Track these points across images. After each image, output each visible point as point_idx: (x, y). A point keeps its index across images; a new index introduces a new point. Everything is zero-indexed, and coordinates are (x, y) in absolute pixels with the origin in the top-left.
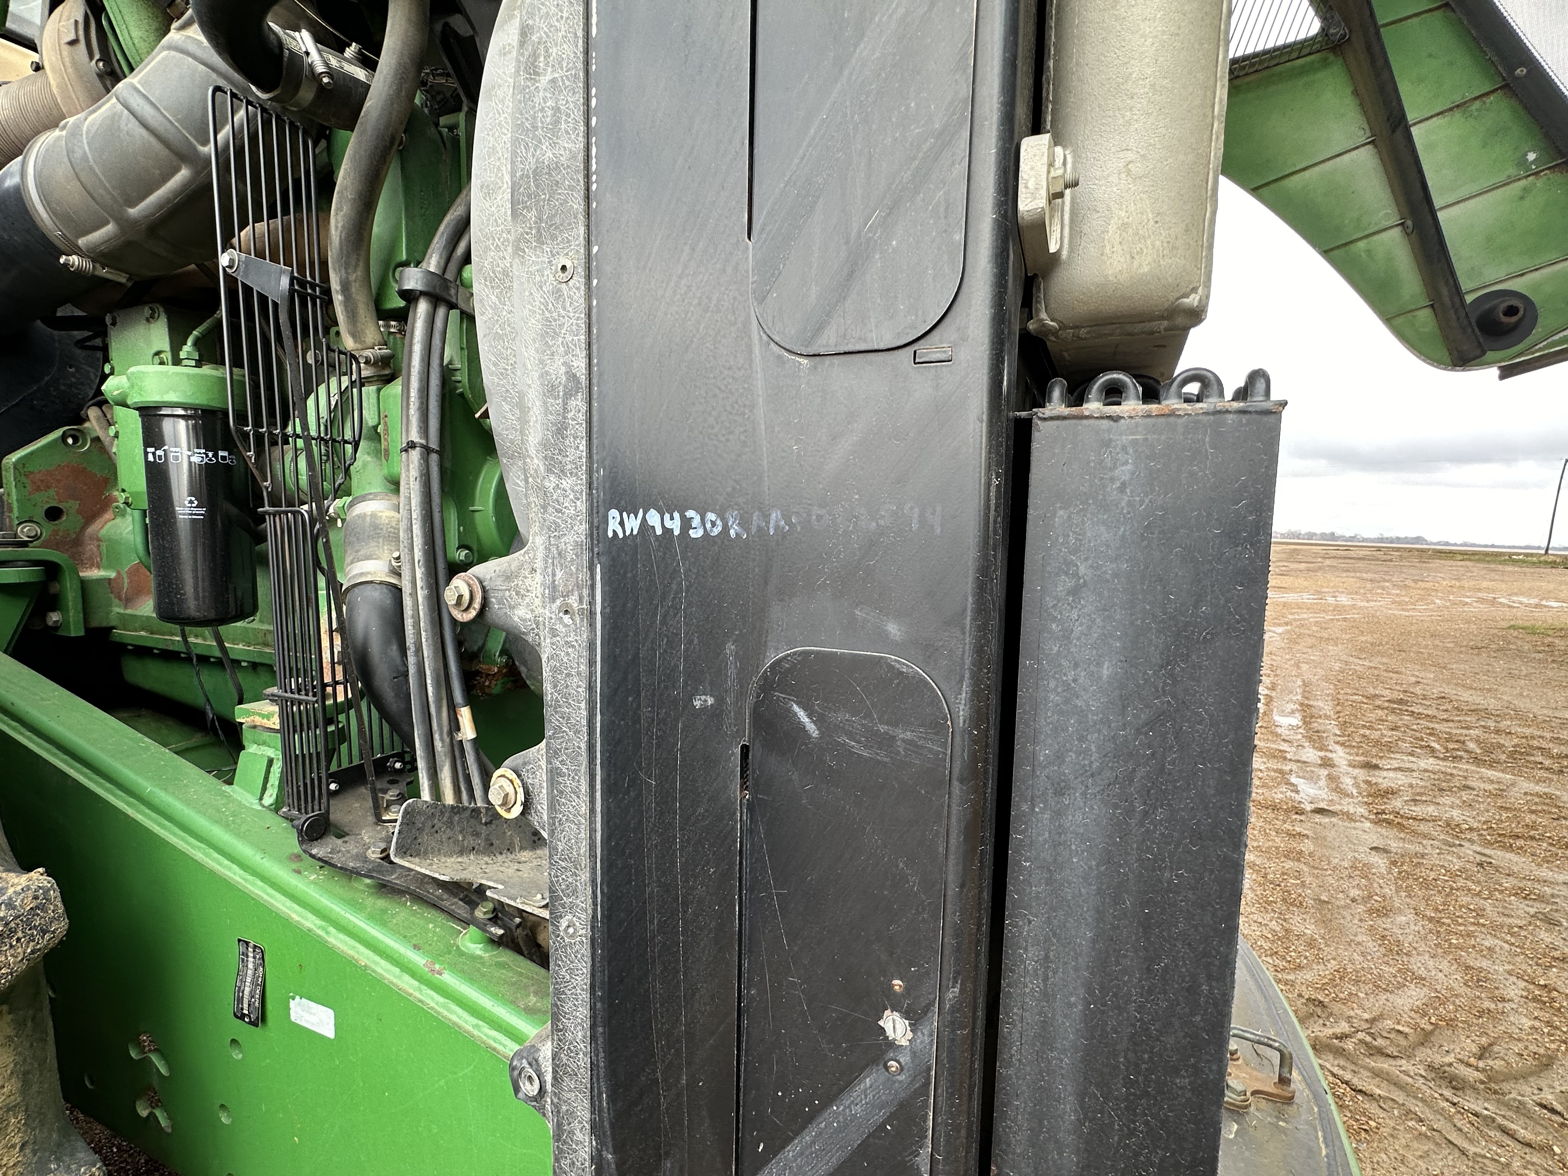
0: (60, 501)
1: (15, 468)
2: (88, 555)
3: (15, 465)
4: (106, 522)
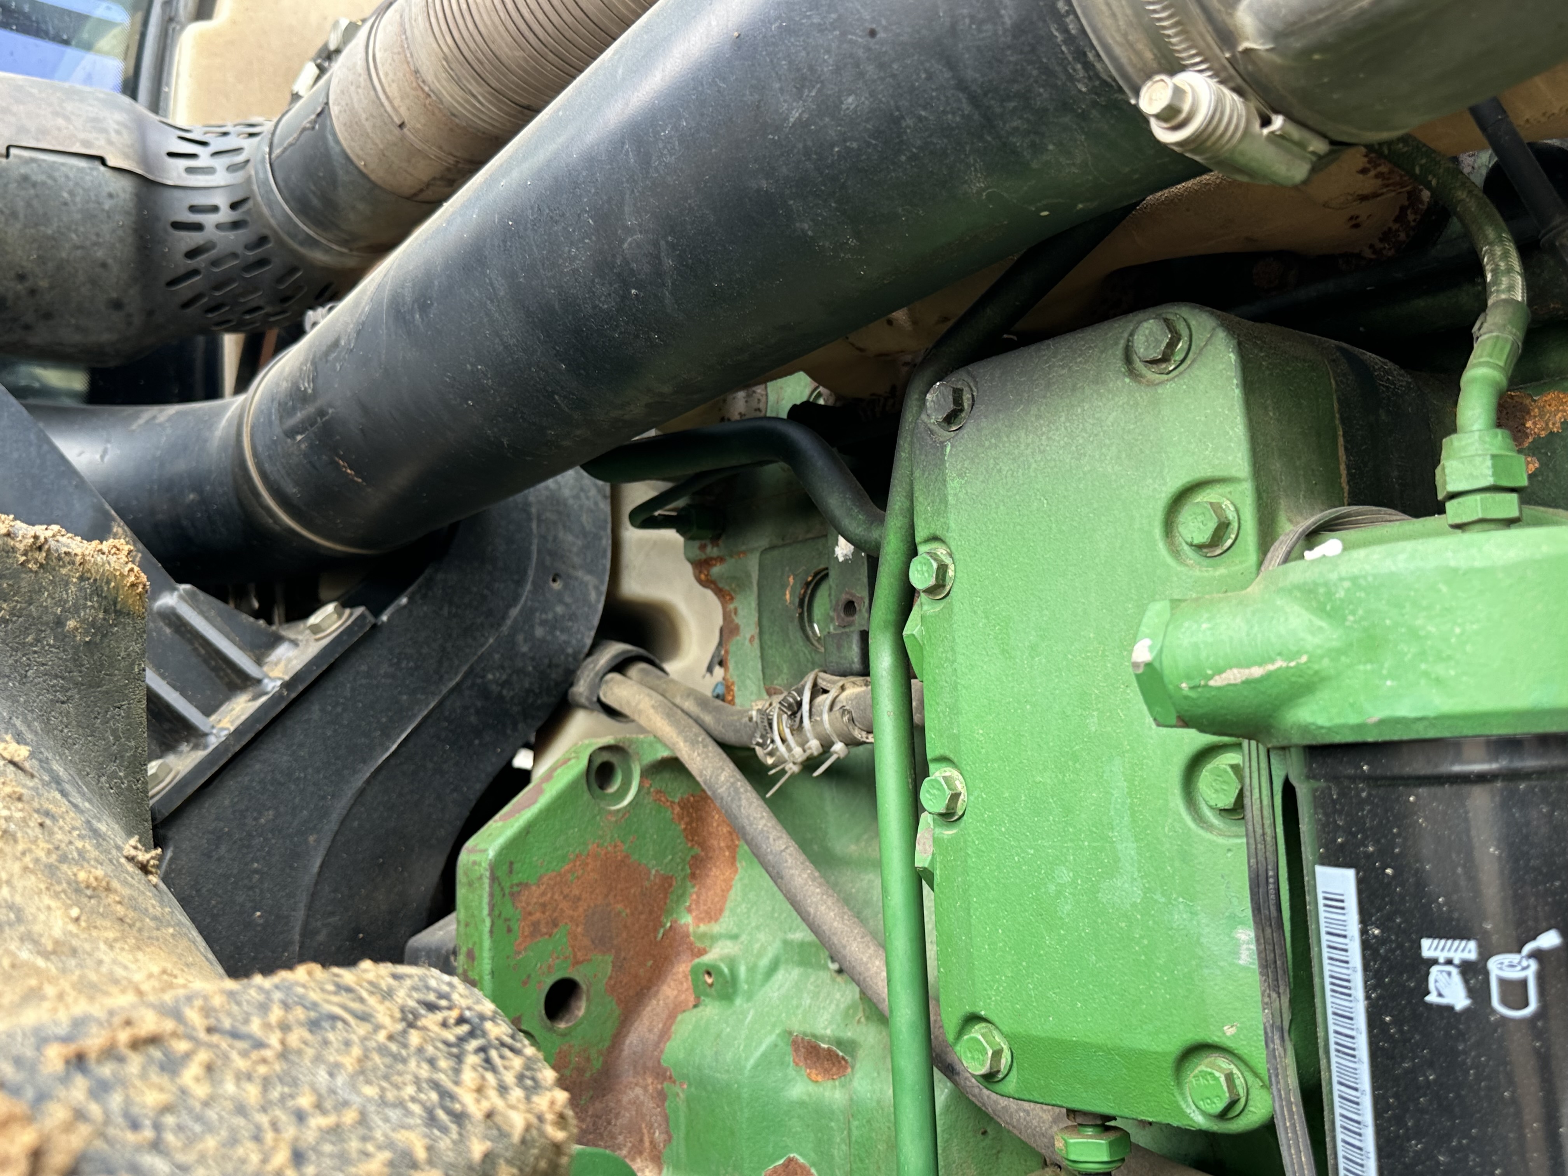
0: (576, 963)
1: (494, 878)
2: (626, 1117)
3: (493, 867)
4: (672, 1017)
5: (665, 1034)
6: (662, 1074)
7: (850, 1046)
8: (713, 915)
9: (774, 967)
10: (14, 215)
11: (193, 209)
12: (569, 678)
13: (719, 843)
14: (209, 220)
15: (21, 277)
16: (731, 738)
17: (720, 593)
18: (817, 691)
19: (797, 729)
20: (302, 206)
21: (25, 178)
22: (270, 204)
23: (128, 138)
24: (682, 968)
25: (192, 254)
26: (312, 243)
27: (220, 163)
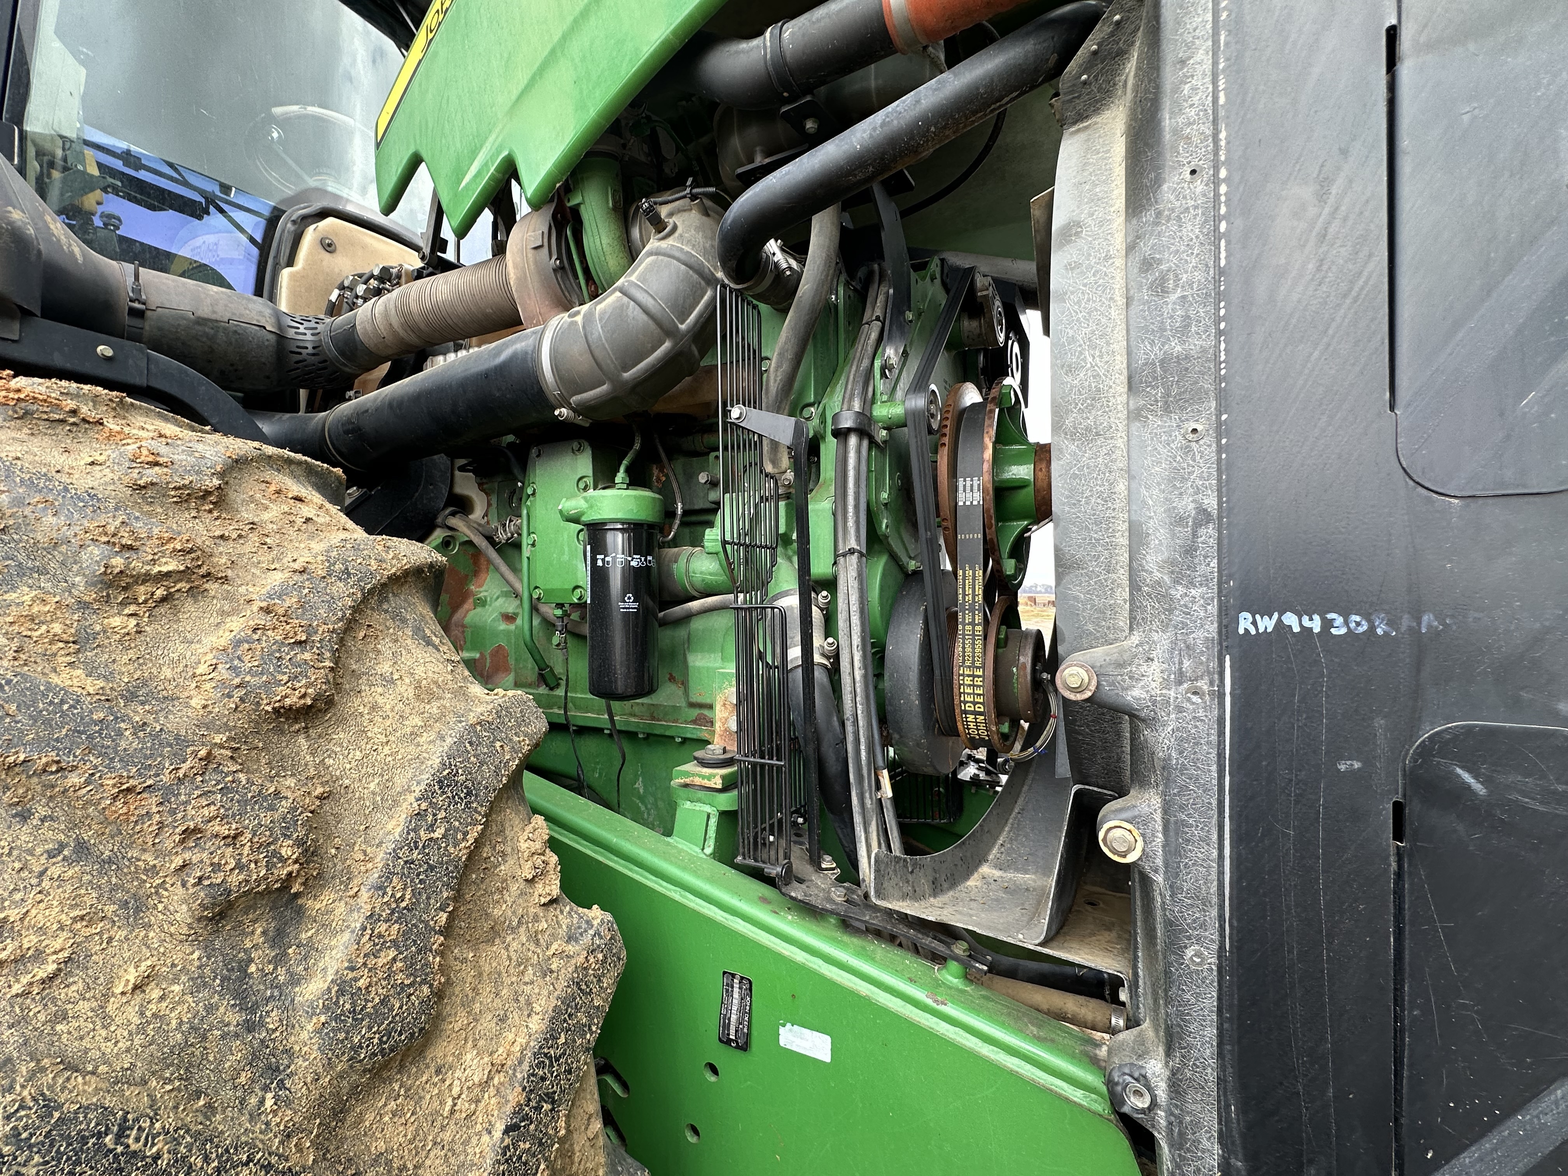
2: (452, 639)
4: (467, 612)
5: (465, 616)
6: (464, 626)
7: (516, 614)
8: (481, 586)
9: (498, 598)
10: (231, 343)
11: (298, 347)
12: (435, 517)
13: (483, 567)
14: (303, 351)
15: (232, 365)
16: (487, 534)
17: (486, 493)
18: (511, 521)
19: (505, 531)
20: (342, 353)
21: (236, 332)
22: (330, 350)
23: (273, 320)
24: (471, 600)
25: (297, 362)
26: (343, 364)
27: (308, 332)
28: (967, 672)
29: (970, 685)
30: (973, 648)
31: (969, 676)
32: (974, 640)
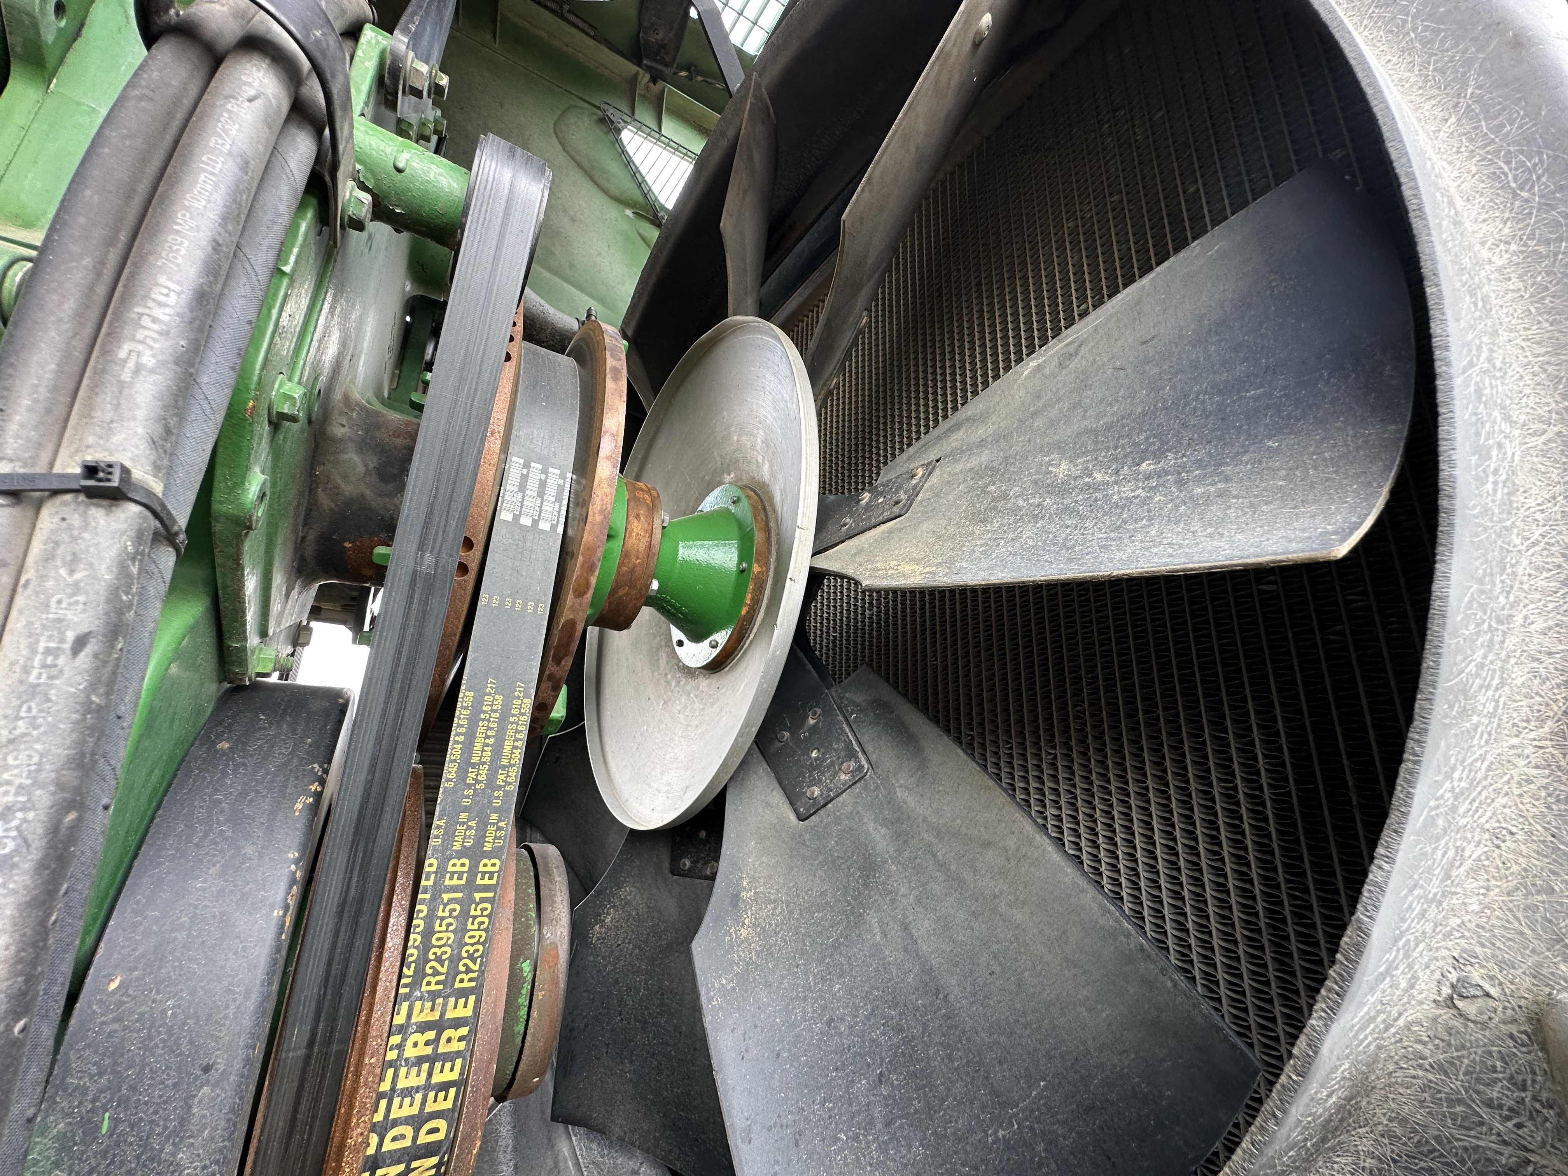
28: (423, 1014)
29: (420, 1060)
30: (461, 931)
31: (423, 1027)
32: (467, 903)
